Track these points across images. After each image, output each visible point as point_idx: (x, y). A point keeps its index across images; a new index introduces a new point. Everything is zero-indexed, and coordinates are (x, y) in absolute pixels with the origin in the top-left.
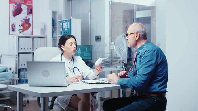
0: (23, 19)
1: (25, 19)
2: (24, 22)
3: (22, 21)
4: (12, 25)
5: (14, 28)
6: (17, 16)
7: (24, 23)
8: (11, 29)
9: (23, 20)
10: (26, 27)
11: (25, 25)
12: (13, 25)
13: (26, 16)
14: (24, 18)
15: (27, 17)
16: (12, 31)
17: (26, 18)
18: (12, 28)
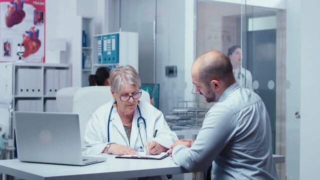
0: (27, 32)
1: (31, 32)
2: (27, 37)
3: (24, 36)
4: (5, 44)
5: (8, 49)
6: (15, 27)
7: (29, 39)
8: (2, 52)
9: (27, 35)
10: (31, 47)
11: (30, 44)
12: (7, 44)
13: (33, 25)
15: (33, 28)
16: (5, 55)
17: (32, 30)
18: (5, 49)
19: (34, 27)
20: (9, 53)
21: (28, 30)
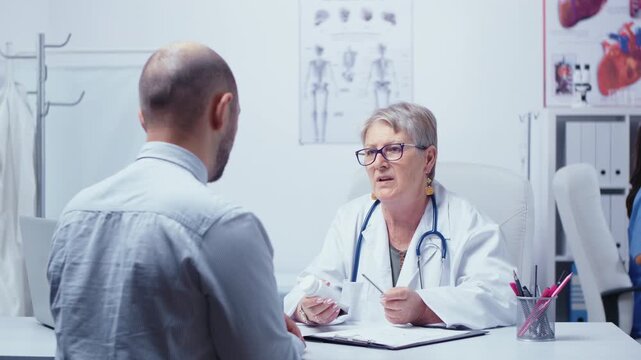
0: (613, 36)
1: (624, 34)
2: (614, 49)
3: (605, 45)
4: (558, 67)
5: (564, 77)
6: (582, 25)
7: (618, 53)
8: (552, 84)
9: (612, 42)
10: (623, 72)
11: (620, 63)
12: (564, 67)
13: (627, 19)
14: (615, 32)
15: (628, 26)
16: (558, 91)
17: (625, 31)
18: (558, 78)
19: (632, 24)
20: (568, 87)
21: (615, 31)
